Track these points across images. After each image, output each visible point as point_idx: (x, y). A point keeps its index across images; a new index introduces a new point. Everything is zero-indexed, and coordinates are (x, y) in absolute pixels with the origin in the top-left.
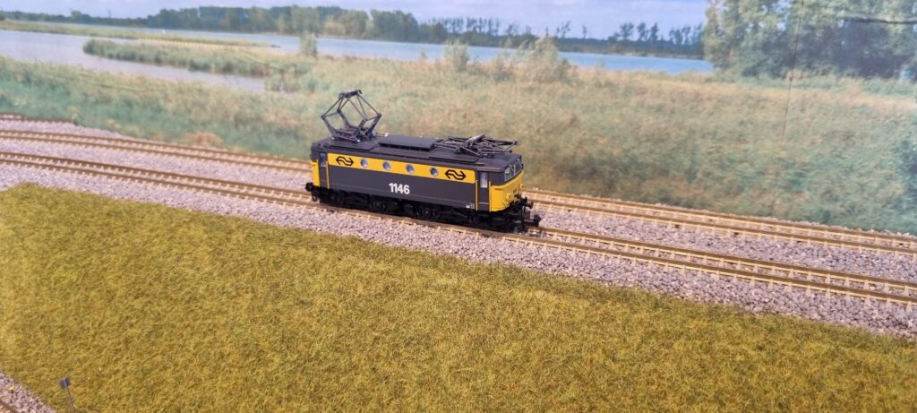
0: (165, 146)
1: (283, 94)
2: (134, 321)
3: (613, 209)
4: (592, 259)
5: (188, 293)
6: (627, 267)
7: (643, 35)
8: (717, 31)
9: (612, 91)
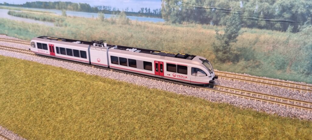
1: (59, 27)
5: (17, 82)
7: (146, 11)
8: (165, 10)
9: (141, 27)
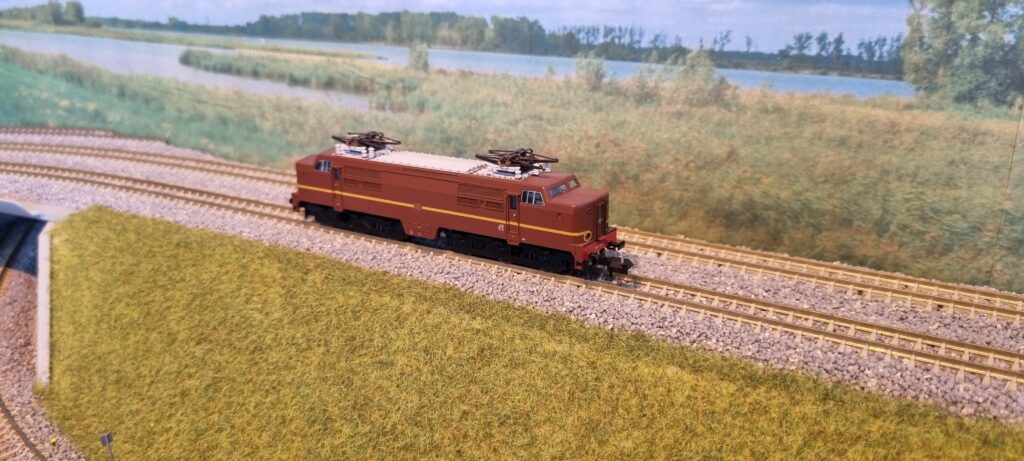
0: (255, 170)
1: (389, 114)
2: (193, 370)
3: (777, 266)
4: (743, 329)
5: (255, 341)
6: (789, 342)
7: (823, 48)
8: (922, 45)
9: (782, 118)
